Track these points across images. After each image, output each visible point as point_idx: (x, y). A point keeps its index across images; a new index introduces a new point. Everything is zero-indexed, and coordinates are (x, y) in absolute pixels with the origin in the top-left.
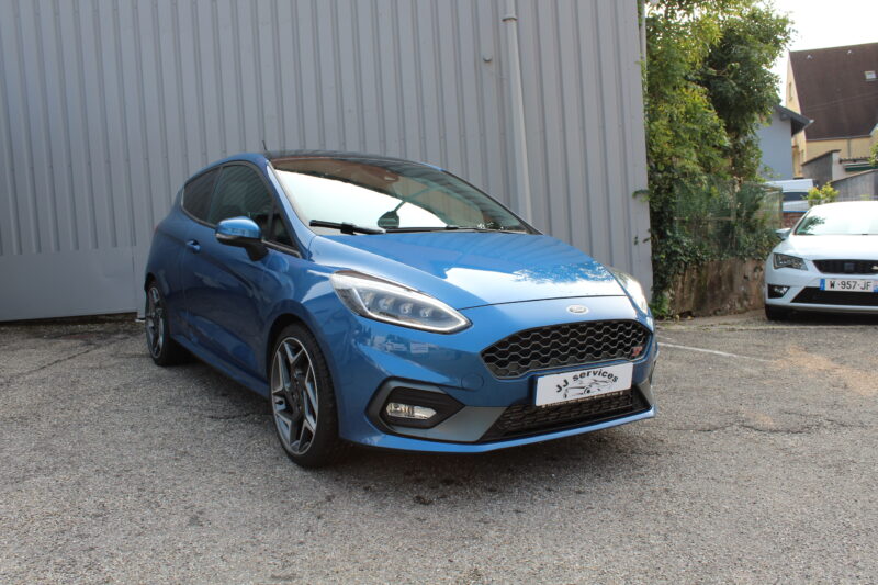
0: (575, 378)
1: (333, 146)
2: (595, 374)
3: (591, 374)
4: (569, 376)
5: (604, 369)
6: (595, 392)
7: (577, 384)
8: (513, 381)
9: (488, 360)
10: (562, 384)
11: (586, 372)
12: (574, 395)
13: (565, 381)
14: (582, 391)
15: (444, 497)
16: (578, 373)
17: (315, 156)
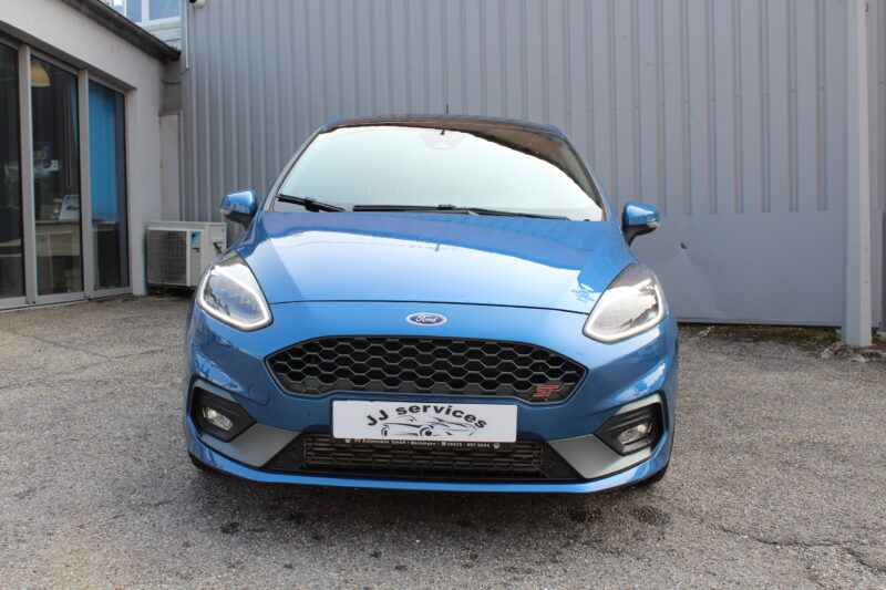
0: (401, 411)
2: (438, 411)
3: (431, 410)
4: (390, 407)
5: (456, 407)
6: (440, 435)
7: (404, 419)
10: (377, 416)
11: (421, 405)
12: (398, 434)
13: (382, 412)
14: (417, 431)
16: (407, 406)
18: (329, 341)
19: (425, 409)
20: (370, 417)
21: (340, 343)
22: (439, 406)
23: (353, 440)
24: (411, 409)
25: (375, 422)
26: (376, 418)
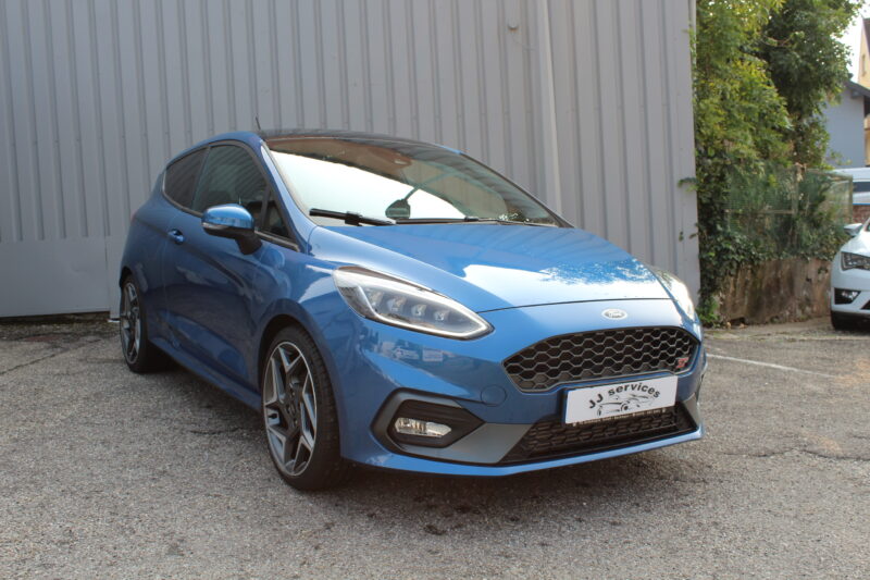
1: (335, 124)
7: (612, 399)
8: (538, 395)
9: (512, 370)
10: (596, 399)
11: (623, 385)
14: (619, 407)
15: (459, 526)
16: (614, 387)
17: (316, 135)
18: (555, 340)
19: (626, 387)
20: (591, 402)
21: (563, 341)
22: (634, 383)
23: (578, 423)
24: (617, 390)
25: (594, 404)
26: (595, 401)
